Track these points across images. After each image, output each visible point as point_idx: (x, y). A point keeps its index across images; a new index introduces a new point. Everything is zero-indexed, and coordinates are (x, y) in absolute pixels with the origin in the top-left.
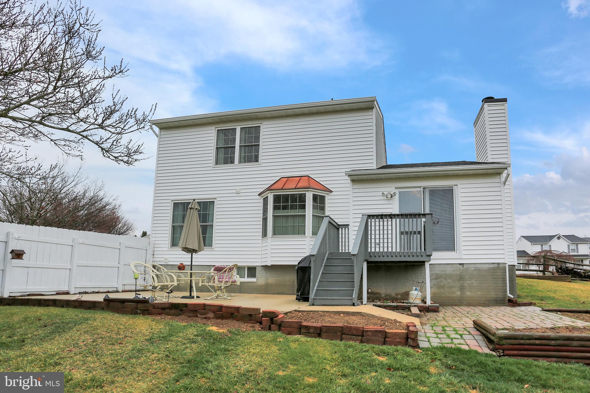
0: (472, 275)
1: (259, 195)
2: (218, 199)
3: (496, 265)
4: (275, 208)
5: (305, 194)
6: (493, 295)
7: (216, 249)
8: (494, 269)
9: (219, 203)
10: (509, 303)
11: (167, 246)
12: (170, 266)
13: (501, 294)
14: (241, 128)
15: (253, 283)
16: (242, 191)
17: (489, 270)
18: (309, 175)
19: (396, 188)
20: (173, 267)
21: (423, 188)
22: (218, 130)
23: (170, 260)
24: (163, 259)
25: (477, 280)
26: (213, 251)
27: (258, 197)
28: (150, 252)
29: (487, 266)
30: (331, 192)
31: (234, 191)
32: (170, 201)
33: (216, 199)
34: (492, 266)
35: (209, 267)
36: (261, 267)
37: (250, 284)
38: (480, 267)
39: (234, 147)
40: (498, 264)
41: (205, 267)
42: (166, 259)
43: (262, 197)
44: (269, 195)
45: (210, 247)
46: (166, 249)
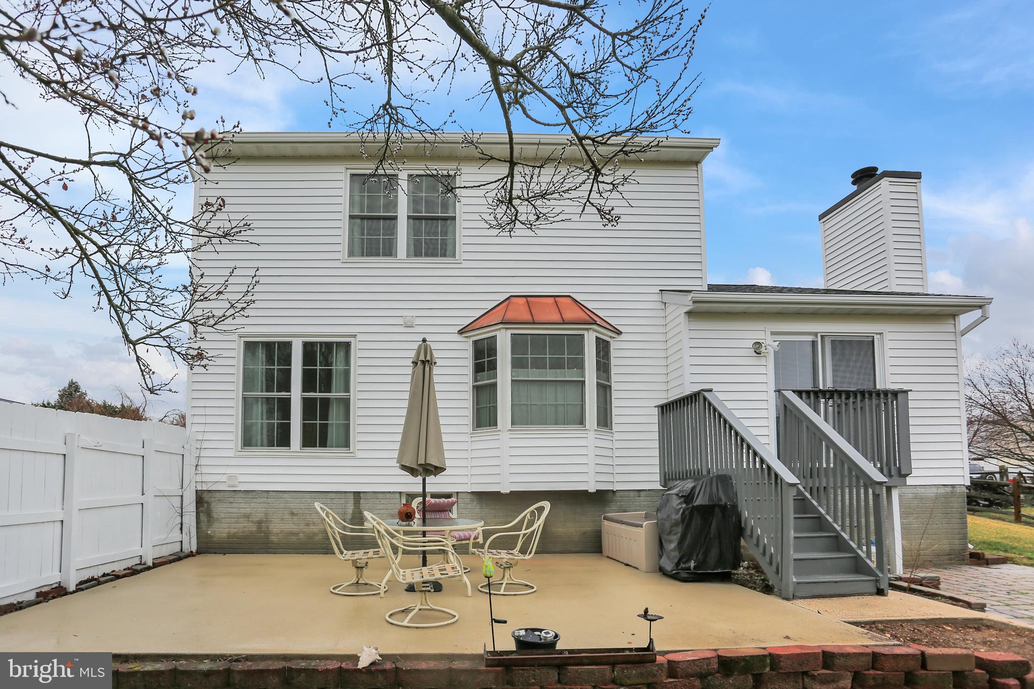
0: (910, 508)
1: (461, 332)
2: (360, 337)
3: (949, 489)
4: (517, 364)
5: (582, 336)
6: (944, 545)
7: (360, 454)
8: (946, 496)
9: (362, 346)
10: (972, 559)
11: (231, 445)
12: (241, 495)
13: (957, 542)
14: (410, 176)
16: (418, 321)
17: (937, 497)
19: (773, 333)
20: (250, 495)
21: (822, 336)
22: (352, 175)
23: (241, 478)
24: (224, 478)
25: (918, 516)
26: (354, 458)
27: (458, 338)
28: (190, 461)
29: (934, 490)
30: (618, 334)
31: (400, 321)
32: (235, 337)
33: (355, 336)
34: (942, 490)
35: (343, 495)
36: (469, 496)
38: (922, 492)
39: (395, 218)
40: (953, 486)
41: (333, 495)
42: (231, 477)
43: (470, 337)
44: (498, 333)
45: (344, 450)
46: (230, 454)
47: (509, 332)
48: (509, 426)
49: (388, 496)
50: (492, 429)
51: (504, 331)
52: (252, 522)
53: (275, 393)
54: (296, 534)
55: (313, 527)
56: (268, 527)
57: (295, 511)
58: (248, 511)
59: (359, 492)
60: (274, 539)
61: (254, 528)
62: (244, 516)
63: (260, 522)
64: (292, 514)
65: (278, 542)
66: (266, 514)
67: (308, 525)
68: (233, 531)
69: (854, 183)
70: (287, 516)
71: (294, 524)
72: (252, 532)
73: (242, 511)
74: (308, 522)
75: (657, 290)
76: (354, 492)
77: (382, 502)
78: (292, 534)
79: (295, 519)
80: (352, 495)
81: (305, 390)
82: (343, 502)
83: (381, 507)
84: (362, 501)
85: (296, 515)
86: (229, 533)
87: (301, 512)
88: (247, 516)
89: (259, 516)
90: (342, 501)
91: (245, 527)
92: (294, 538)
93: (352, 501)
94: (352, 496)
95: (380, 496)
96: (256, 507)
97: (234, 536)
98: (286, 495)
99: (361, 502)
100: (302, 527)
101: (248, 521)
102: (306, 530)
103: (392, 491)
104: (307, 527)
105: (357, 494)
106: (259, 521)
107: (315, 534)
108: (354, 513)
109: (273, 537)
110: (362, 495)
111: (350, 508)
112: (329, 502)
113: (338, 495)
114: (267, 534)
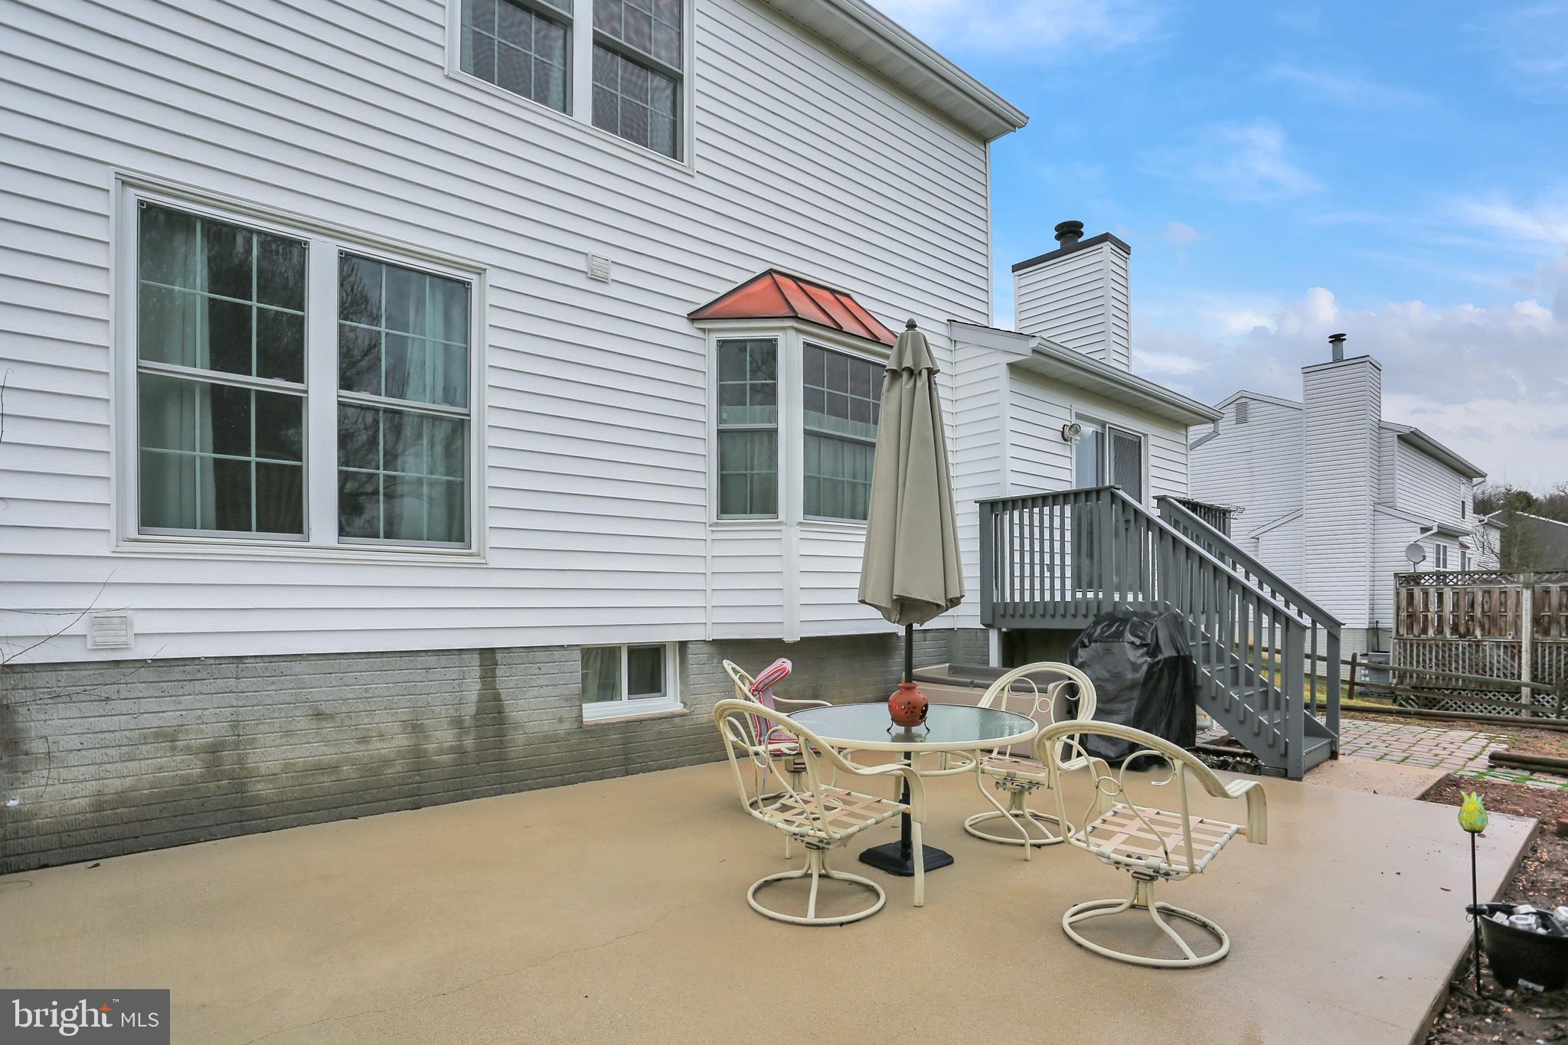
1: (694, 317)
2: (493, 277)
7: (495, 560)
11: (103, 521)
12: (145, 674)
15: (678, 719)
16: (616, 273)
18: (854, 296)
20: (177, 673)
23: (142, 624)
24: (80, 626)
26: (484, 567)
27: (685, 326)
31: (580, 263)
33: (480, 272)
35: (455, 658)
36: (705, 649)
37: (665, 726)
39: (568, 25)
41: (432, 660)
42: (101, 620)
43: (710, 330)
44: (780, 336)
45: (453, 548)
46: (100, 546)
47: (802, 338)
48: (799, 515)
49: (557, 654)
50: (767, 519)
51: (793, 333)
52: (188, 750)
53: (253, 379)
54: (332, 768)
55: (379, 745)
56: (241, 761)
57: (324, 707)
58: (169, 719)
59: (493, 650)
60: (263, 789)
61: (194, 768)
62: (157, 735)
63: (214, 750)
64: (319, 715)
65: (276, 799)
66: (235, 725)
67: (365, 740)
68: (114, 785)
69: (1058, 238)
70: (303, 723)
71: (327, 742)
72: (186, 781)
73: (152, 721)
74: (365, 734)
75: (944, 318)
76: (482, 651)
77: (544, 670)
78: (320, 768)
79: (328, 728)
80: (476, 656)
81: (346, 382)
82: (454, 676)
83: (542, 681)
84: (500, 671)
85: (331, 717)
86: (100, 793)
87: (344, 709)
88: (168, 737)
89: (214, 729)
90: (453, 674)
91: (160, 769)
92: (326, 781)
93: (475, 672)
94: (475, 659)
95: (541, 656)
96: (199, 705)
97: (122, 799)
98: (298, 667)
99: (498, 673)
100: (350, 748)
101: (173, 748)
102: (361, 752)
103: (565, 643)
104: (362, 747)
105: (488, 656)
106: (213, 745)
107: (386, 762)
108: (481, 699)
109: (259, 786)
110: (499, 656)
111: (473, 689)
112: (419, 678)
113: (443, 659)
114: (240, 780)
